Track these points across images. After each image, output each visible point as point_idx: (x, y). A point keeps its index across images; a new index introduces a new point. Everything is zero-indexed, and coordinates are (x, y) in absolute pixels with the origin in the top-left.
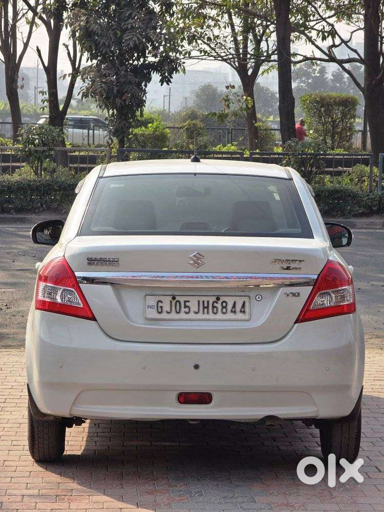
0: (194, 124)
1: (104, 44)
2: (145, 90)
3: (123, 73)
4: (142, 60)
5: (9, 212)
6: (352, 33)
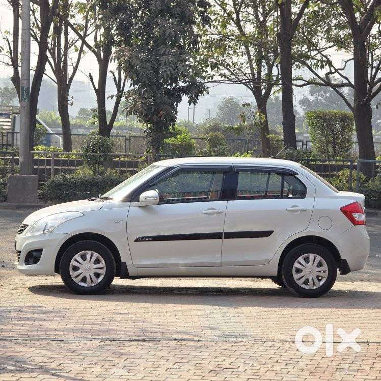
0: (216, 136)
2: (176, 109)
3: (159, 95)
4: (174, 85)
6: (346, 62)
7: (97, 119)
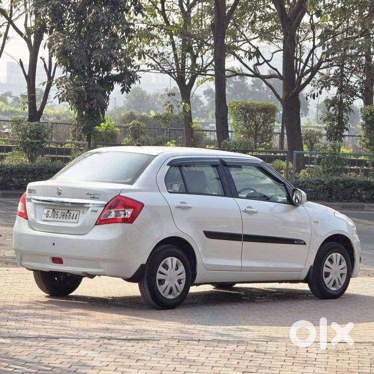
0: (138, 124)
1: (77, 61)
2: (108, 97)
4: (106, 73)
5: (10, 189)
6: (273, 53)
7: (27, 106)
